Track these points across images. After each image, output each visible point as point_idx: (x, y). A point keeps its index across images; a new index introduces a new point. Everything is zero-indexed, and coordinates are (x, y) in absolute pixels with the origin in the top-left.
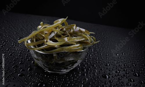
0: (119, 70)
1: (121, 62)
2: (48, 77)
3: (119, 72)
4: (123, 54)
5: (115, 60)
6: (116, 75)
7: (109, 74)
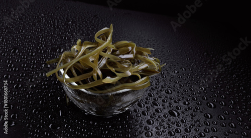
0: (187, 100)
1: (185, 85)
2: (96, 123)
3: (189, 104)
4: (183, 70)
5: (176, 83)
6: (186, 110)
7: (176, 108)
